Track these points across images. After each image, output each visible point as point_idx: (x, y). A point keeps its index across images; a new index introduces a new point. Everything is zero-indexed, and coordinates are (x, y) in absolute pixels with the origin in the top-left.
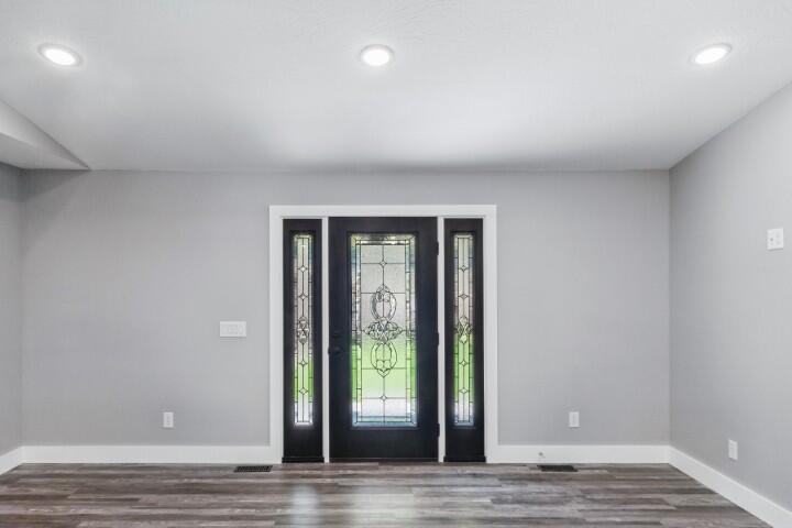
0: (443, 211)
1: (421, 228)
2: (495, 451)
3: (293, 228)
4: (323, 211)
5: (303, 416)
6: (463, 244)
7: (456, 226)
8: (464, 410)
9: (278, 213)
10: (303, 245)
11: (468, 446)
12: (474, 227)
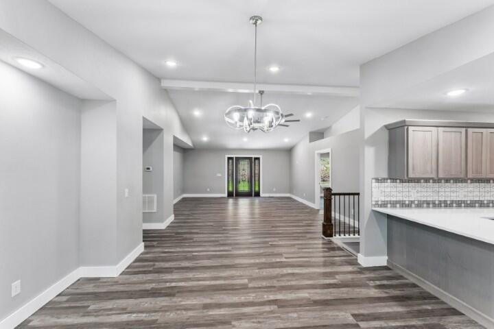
0: (253, 156)
1: (250, 159)
2: (262, 195)
3: (229, 158)
4: (234, 156)
5: (231, 189)
6: (257, 161)
7: (256, 159)
8: (257, 189)
9: (227, 156)
10: (230, 161)
11: (257, 194)
12: (258, 159)
